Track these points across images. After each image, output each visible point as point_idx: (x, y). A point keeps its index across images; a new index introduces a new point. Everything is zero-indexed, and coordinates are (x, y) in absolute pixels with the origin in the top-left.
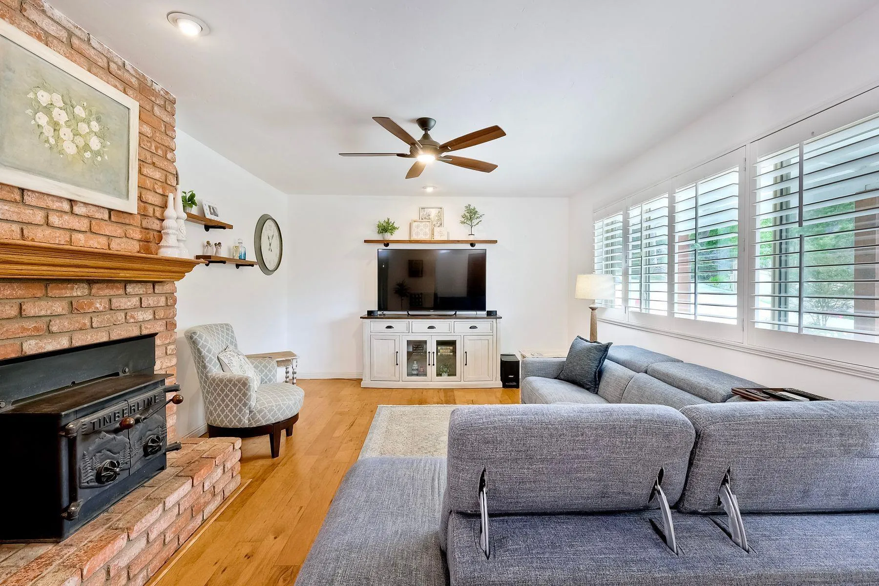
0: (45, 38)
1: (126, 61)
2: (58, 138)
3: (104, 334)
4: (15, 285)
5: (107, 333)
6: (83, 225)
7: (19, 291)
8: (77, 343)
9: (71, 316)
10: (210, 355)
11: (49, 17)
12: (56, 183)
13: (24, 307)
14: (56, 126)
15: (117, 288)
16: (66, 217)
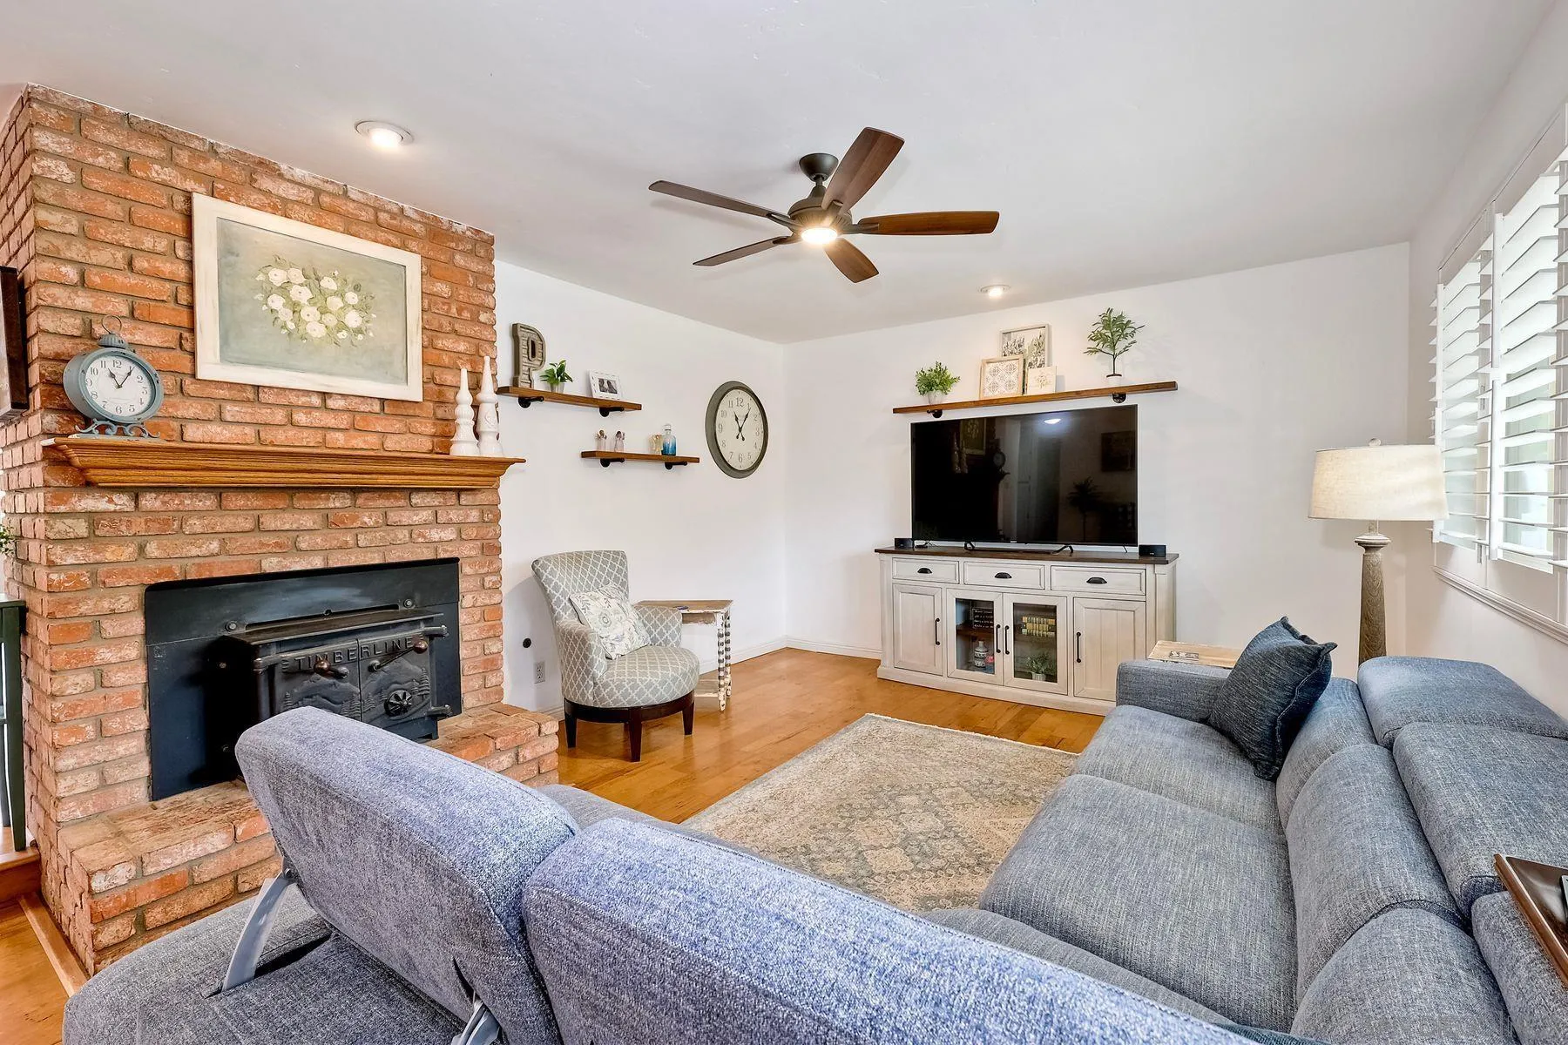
0: (282, 208)
1: (405, 206)
2: (298, 321)
3: (376, 555)
4: (250, 495)
5: (381, 554)
6: (344, 421)
7: (254, 501)
8: (334, 564)
9: (325, 531)
10: (558, 595)
11: (289, 180)
12: (295, 373)
13: (261, 520)
14: (295, 308)
15: (396, 498)
16: (316, 414)
